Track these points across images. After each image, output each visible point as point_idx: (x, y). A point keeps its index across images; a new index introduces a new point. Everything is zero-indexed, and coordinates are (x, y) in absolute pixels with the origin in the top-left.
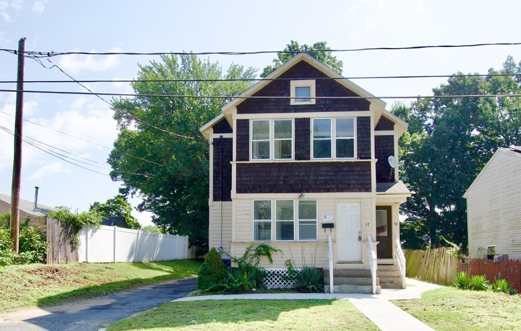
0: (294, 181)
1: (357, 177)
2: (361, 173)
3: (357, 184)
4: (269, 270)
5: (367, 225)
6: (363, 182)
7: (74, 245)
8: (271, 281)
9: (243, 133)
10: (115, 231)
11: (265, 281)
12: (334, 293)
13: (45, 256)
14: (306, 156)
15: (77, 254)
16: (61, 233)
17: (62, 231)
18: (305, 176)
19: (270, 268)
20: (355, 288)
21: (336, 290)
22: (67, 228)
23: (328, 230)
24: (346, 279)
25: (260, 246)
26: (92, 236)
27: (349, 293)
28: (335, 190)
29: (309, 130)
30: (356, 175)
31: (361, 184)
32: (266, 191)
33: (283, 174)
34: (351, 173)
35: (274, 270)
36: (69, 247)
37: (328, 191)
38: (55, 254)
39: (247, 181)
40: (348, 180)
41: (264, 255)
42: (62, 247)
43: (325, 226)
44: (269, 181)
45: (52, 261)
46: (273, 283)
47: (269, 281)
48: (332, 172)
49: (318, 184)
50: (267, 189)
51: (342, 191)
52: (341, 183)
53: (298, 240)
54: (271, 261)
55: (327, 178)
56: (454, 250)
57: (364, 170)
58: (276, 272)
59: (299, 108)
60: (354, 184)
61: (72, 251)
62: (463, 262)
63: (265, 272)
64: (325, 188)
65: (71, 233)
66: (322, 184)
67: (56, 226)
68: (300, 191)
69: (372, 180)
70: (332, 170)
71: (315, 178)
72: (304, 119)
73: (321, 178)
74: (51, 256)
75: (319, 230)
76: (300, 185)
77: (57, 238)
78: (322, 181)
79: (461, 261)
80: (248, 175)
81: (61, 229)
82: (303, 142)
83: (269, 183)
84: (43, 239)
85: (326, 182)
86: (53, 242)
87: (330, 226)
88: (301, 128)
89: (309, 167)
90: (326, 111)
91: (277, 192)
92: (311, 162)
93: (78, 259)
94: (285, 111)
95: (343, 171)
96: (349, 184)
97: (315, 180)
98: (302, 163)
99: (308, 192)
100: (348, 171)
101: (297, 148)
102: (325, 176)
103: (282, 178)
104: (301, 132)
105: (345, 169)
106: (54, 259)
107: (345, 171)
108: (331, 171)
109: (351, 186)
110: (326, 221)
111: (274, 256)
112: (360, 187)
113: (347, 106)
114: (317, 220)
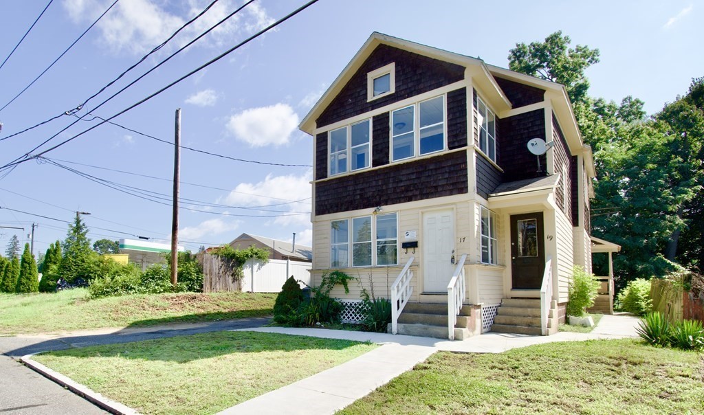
0: (371, 193)
1: (447, 176)
2: (452, 169)
3: (447, 184)
4: (346, 301)
5: (462, 240)
6: (454, 181)
7: (236, 278)
8: (349, 315)
9: (322, 148)
10: (287, 264)
11: (342, 315)
12: (398, 334)
13: (202, 286)
14: (385, 160)
15: (240, 284)
16: (221, 267)
17: (222, 265)
18: (383, 185)
19: (347, 300)
20: (426, 329)
21: (401, 331)
22: (228, 261)
23: (410, 250)
24: (421, 316)
25: (333, 274)
26: (259, 269)
27: (417, 336)
28: (419, 197)
29: (388, 127)
30: (446, 172)
31: (453, 184)
32: (343, 209)
33: (360, 187)
34: (439, 172)
35: (351, 301)
36: (230, 279)
37: (410, 199)
38: (213, 284)
39: (325, 201)
40: (435, 181)
41: (340, 283)
42: (222, 279)
43: (406, 245)
44: (346, 197)
45: (209, 290)
46: (351, 318)
47: (346, 315)
48: (415, 175)
49: (397, 193)
50: (343, 208)
51: (427, 198)
52: (426, 187)
53: (377, 265)
54: (347, 290)
55: (408, 183)
56: (679, 274)
57: (458, 164)
58: (353, 305)
59: (378, 102)
60: (443, 186)
61: (233, 282)
62: (696, 295)
63: (342, 304)
64: (406, 197)
65: (233, 266)
66: (402, 192)
67: (215, 261)
68: (378, 204)
69: (469, 176)
70: (415, 171)
71: (395, 185)
72: (383, 114)
73: (402, 184)
74: (208, 286)
75: (400, 251)
76: (377, 197)
77: (216, 271)
78: (403, 188)
79: (691, 294)
80: (326, 193)
81: (221, 263)
82: (381, 144)
83: (346, 200)
84: (200, 271)
85: (407, 189)
86: (211, 274)
87: (414, 245)
88: (379, 128)
89: (387, 173)
90: (408, 97)
91: (353, 210)
92: (390, 167)
93: (240, 289)
94: (362, 111)
95: (429, 170)
96: (436, 187)
97: (395, 188)
98: (380, 169)
99: (387, 205)
100: (436, 169)
101: (375, 153)
102: (406, 180)
103: (358, 192)
104: (379, 132)
105: (431, 168)
106: (212, 288)
107: (431, 170)
108: (413, 173)
109: (440, 189)
110: (408, 239)
111: (351, 285)
112: (451, 187)
113: (433, 82)
114: (397, 239)
